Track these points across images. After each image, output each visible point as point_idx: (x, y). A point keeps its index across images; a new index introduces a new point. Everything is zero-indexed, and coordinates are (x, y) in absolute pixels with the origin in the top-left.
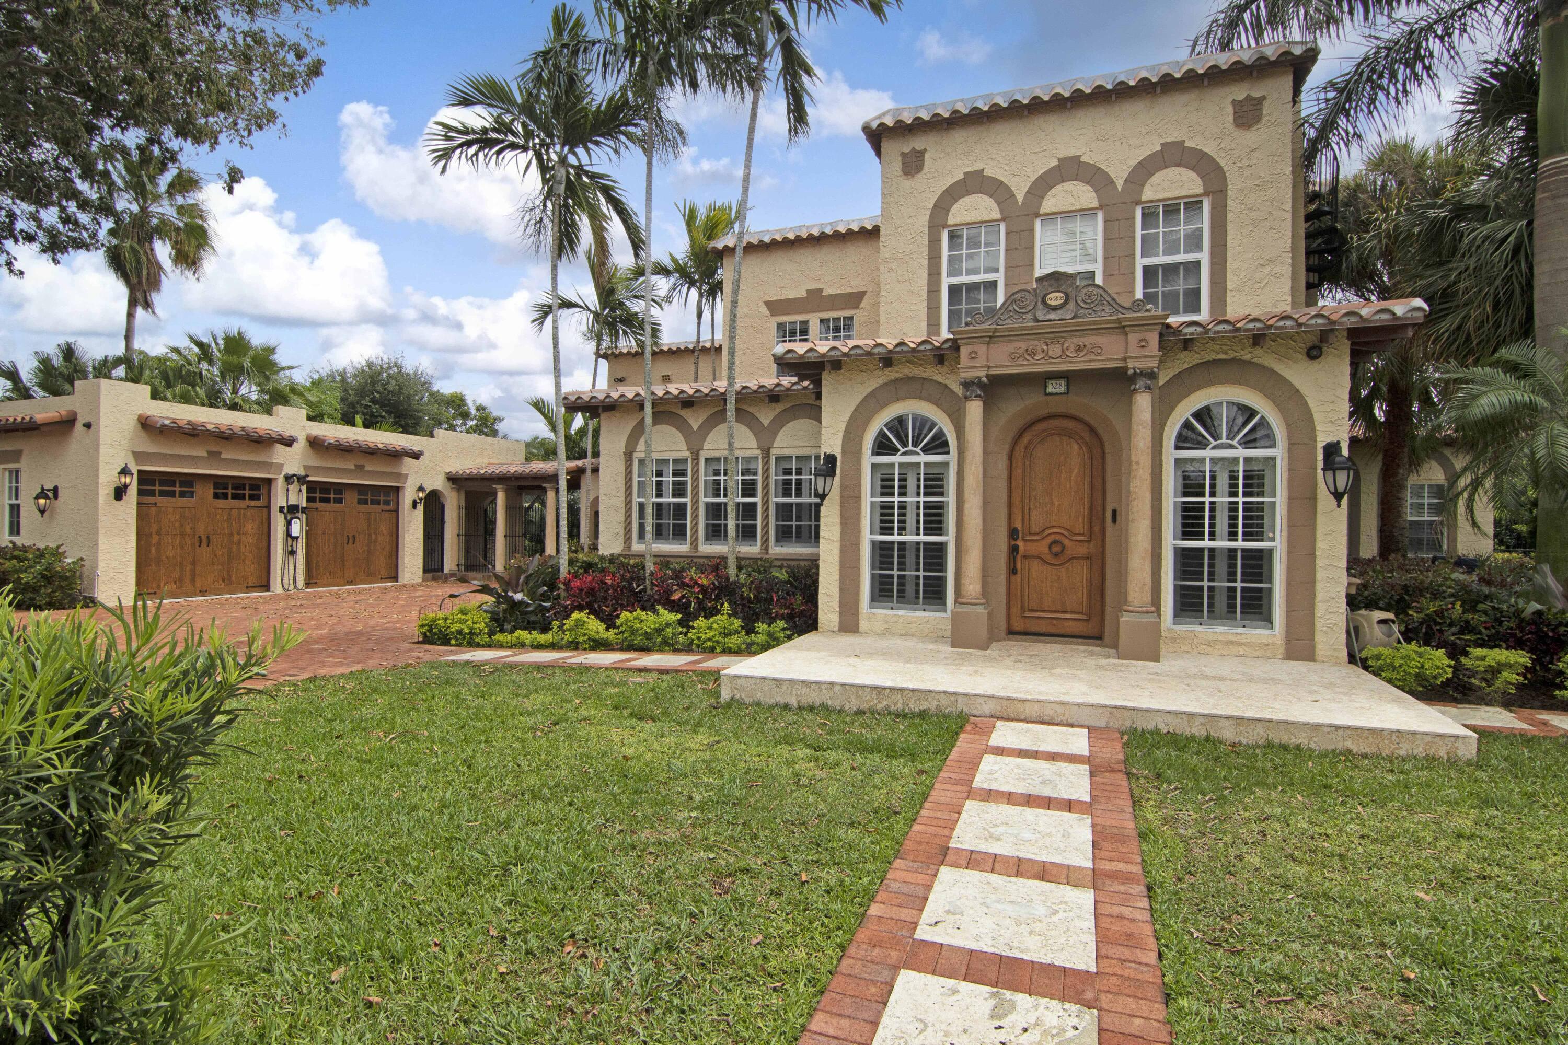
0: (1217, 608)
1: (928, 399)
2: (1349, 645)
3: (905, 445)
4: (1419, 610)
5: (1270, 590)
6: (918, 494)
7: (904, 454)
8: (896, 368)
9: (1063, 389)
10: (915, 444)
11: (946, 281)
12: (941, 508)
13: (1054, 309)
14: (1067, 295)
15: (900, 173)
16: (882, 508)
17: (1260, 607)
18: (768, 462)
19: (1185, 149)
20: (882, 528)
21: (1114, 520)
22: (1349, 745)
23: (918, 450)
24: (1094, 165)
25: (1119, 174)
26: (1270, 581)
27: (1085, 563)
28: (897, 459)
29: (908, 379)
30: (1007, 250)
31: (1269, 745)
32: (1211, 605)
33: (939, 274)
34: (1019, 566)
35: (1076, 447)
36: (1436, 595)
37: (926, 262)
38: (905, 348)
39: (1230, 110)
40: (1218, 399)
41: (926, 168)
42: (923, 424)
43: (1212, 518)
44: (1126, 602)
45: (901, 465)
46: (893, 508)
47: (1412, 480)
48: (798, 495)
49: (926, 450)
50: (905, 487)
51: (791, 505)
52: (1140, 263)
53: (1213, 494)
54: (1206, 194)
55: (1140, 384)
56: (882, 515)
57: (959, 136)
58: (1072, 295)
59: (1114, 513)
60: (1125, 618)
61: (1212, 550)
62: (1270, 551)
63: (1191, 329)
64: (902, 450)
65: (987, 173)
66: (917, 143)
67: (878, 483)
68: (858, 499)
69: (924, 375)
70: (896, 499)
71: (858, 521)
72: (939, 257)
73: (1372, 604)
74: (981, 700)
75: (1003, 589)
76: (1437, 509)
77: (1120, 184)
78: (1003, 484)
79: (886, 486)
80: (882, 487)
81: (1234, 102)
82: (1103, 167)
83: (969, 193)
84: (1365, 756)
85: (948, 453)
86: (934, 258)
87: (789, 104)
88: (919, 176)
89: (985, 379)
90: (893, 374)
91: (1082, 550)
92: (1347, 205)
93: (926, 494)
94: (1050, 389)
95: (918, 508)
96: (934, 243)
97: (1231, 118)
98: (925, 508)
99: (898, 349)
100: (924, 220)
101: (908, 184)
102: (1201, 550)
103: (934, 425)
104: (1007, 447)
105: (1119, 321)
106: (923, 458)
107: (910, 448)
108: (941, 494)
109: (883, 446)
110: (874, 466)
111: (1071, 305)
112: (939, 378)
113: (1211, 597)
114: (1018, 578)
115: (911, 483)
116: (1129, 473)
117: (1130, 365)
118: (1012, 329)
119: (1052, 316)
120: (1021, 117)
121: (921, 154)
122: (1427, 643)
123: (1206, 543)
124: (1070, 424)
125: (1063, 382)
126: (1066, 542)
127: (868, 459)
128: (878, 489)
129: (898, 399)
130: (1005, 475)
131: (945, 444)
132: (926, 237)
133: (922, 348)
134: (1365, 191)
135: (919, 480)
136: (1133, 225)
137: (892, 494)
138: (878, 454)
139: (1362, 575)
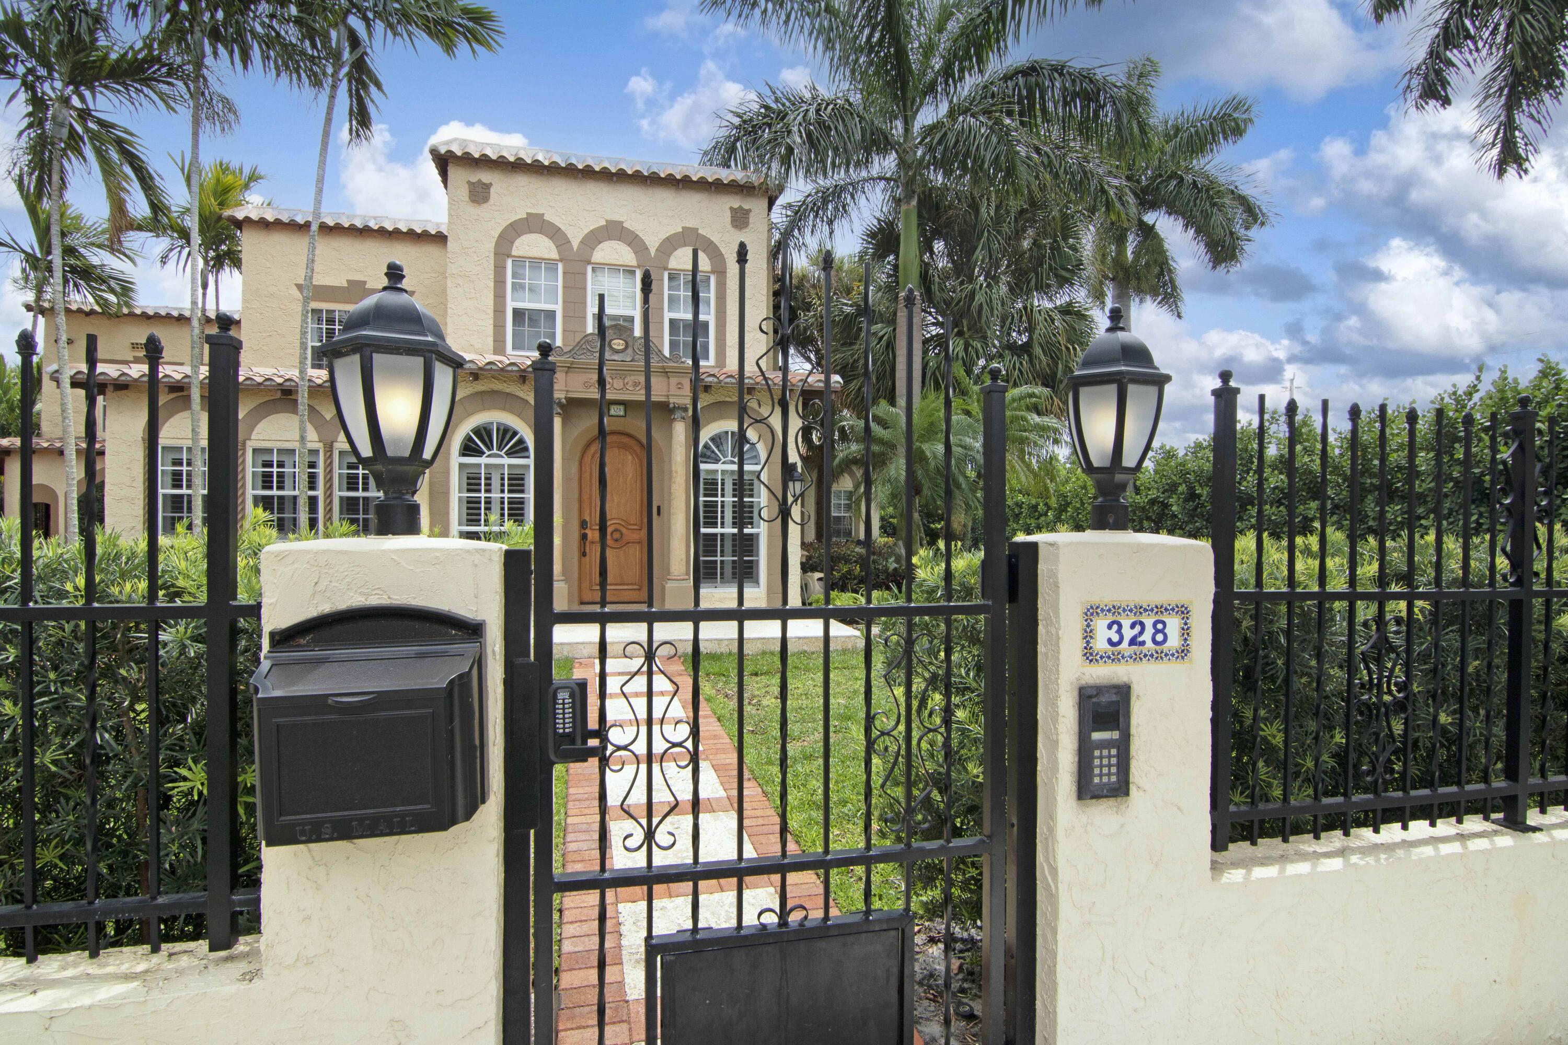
0: (725, 575)
1: (511, 411)
2: (802, 595)
3: (490, 448)
4: (838, 571)
5: (758, 561)
6: (502, 491)
7: (489, 456)
8: (482, 382)
9: (622, 413)
10: (499, 449)
11: (510, 305)
12: (522, 503)
13: (617, 352)
14: (627, 343)
15: (467, 199)
16: (468, 502)
17: (751, 573)
18: (331, 456)
19: (698, 235)
20: (468, 520)
21: (659, 513)
22: (805, 648)
23: (502, 453)
24: (633, 232)
25: (653, 243)
26: (758, 555)
27: (638, 547)
28: (483, 460)
29: (494, 392)
30: (564, 287)
31: (764, 653)
32: (722, 574)
33: (504, 297)
34: (587, 550)
35: (630, 457)
36: (847, 561)
37: (492, 284)
38: (494, 367)
39: (728, 213)
40: (726, 429)
41: (491, 201)
42: (506, 433)
43: (723, 512)
44: (669, 573)
45: (486, 465)
46: (480, 503)
47: (835, 487)
48: (365, 489)
49: (509, 454)
50: (490, 485)
51: (357, 499)
52: (668, 315)
53: (723, 496)
54: (713, 272)
55: (678, 415)
56: (468, 508)
57: (522, 181)
58: (630, 343)
59: (659, 508)
60: (669, 585)
61: (722, 535)
62: (758, 535)
63: (710, 379)
64: (488, 453)
65: (546, 217)
66: (485, 176)
67: (465, 481)
68: (446, 494)
69: (508, 391)
70: (483, 495)
71: (447, 513)
72: (504, 282)
73: (814, 569)
74: (581, 647)
75: (576, 568)
76: (848, 507)
77: (653, 252)
78: (575, 484)
79: (472, 483)
80: (468, 484)
81: (731, 208)
82: (641, 235)
83: (531, 232)
84: (813, 653)
85: (528, 457)
86: (499, 282)
87: (351, 105)
88: (485, 205)
89: (564, 401)
90: (480, 386)
91: (635, 536)
92: (797, 288)
93: (510, 491)
94: (612, 412)
95: (502, 503)
96: (499, 270)
97: (729, 220)
98: (509, 503)
99: (488, 367)
100: (490, 246)
101: (473, 211)
102: (716, 535)
103: (515, 433)
104: (578, 455)
105: (663, 367)
106: (507, 461)
107: (495, 451)
108: (522, 491)
109: (469, 449)
110: (462, 466)
111: (630, 351)
112: (521, 395)
113: (722, 568)
114: (587, 559)
115: (496, 482)
116: (670, 480)
117: (671, 401)
118: (586, 364)
119: (616, 357)
120: (575, 178)
121: (488, 187)
122: (843, 591)
123: (719, 530)
124: (626, 440)
125: (622, 407)
126: (624, 530)
127: (455, 459)
128: (465, 486)
129: (484, 409)
130: (576, 478)
131: (526, 449)
132: (492, 262)
133: (510, 368)
134: (808, 281)
135: (503, 479)
136: (663, 285)
137: (479, 491)
138: (464, 455)
139: (808, 551)
